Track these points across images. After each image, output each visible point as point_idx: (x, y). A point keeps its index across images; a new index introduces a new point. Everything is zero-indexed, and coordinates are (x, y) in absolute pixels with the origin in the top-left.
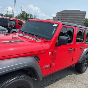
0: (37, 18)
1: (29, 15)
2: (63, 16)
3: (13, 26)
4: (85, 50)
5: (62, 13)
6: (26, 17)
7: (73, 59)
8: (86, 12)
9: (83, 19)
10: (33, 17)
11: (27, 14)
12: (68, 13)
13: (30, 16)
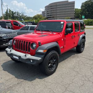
0: (25, 15)
1: (15, 13)
2: (52, 10)
3: (11, 28)
4: (81, 36)
5: (51, 6)
6: (13, 15)
7: (74, 43)
8: (74, 2)
9: (73, 10)
10: (21, 15)
11: (12, 12)
12: (56, 5)
13: (17, 14)
